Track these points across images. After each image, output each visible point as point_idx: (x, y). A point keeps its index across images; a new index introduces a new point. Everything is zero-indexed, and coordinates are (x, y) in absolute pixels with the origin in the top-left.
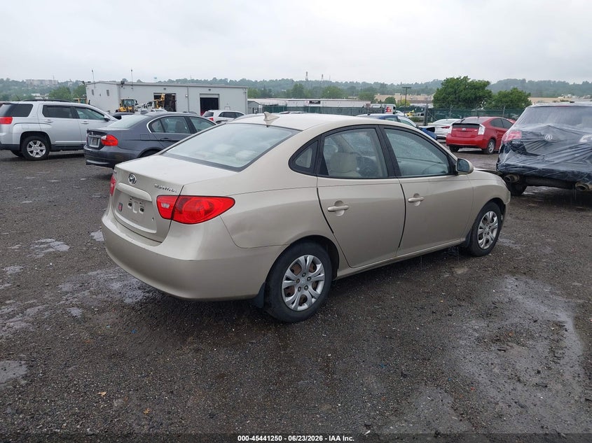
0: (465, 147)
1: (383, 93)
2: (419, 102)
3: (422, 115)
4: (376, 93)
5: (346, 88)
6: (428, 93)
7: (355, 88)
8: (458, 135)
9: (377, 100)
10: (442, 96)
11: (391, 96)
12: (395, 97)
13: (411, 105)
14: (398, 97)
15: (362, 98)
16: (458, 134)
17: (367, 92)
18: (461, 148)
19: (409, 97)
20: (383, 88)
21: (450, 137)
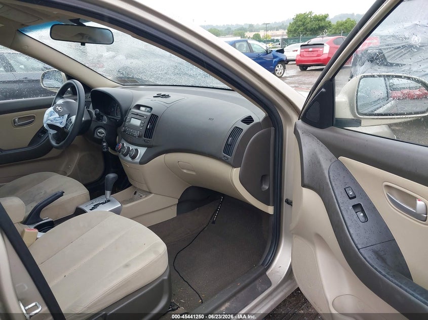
0: (312, 65)
1: (251, 31)
2: (278, 36)
3: (279, 44)
4: (246, 31)
5: (224, 29)
6: (284, 29)
7: (230, 29)
8: (305, 56)
9: (247, 36)
10: (294, 29)
11: (256, 33)
12: (260, 33)
13: (272, 38)
14: (262, 34)
15: (235, 35)
16: (306, 54)
17: (240, 31)
18: (310, 66)
19: (269, 33)
20: (251, 28)
21: (299, 58)
